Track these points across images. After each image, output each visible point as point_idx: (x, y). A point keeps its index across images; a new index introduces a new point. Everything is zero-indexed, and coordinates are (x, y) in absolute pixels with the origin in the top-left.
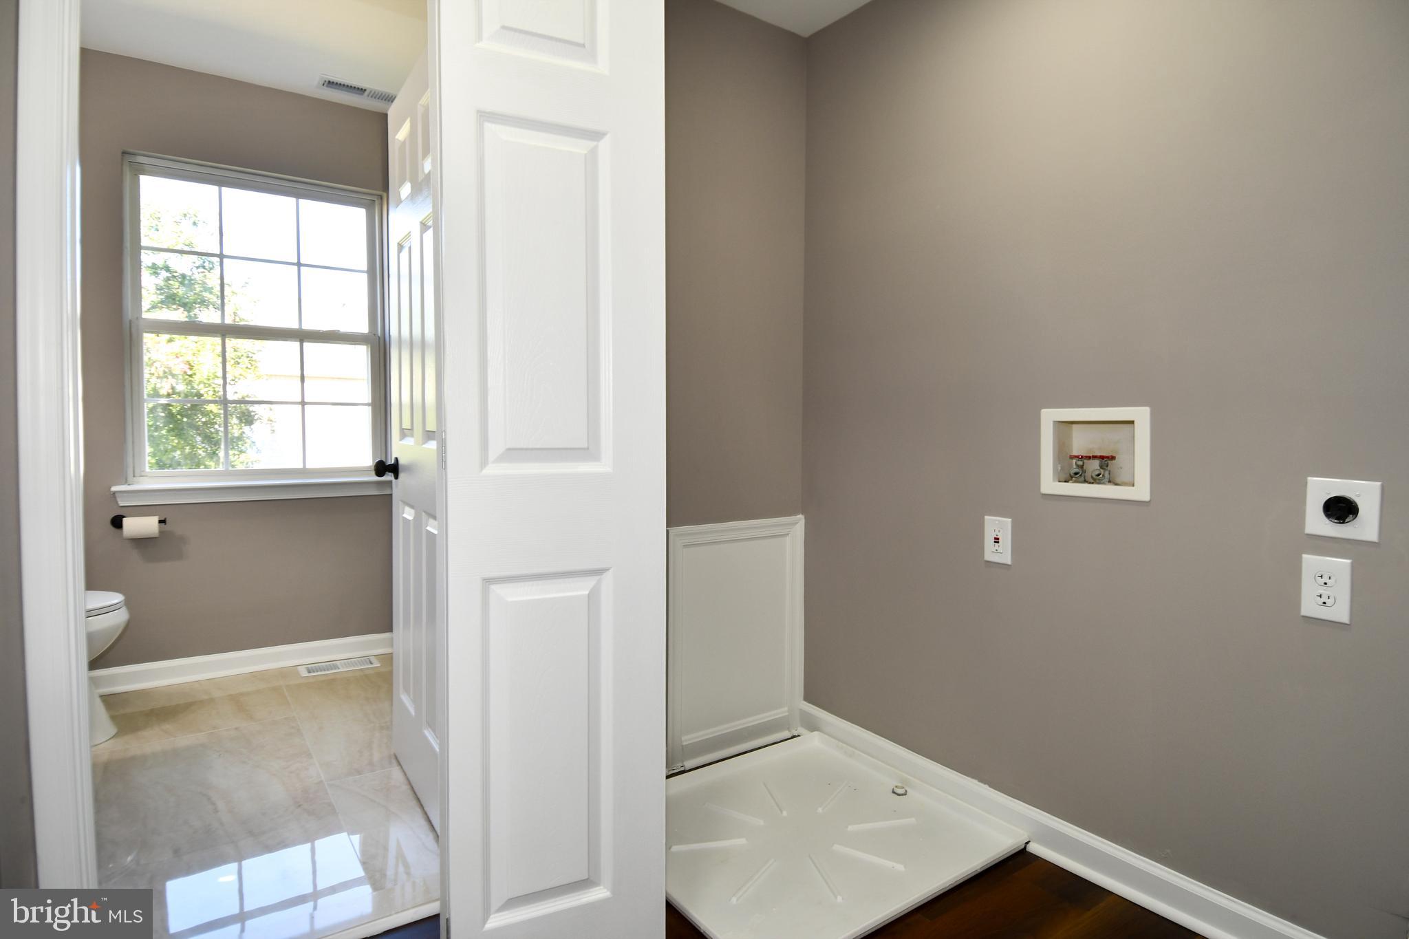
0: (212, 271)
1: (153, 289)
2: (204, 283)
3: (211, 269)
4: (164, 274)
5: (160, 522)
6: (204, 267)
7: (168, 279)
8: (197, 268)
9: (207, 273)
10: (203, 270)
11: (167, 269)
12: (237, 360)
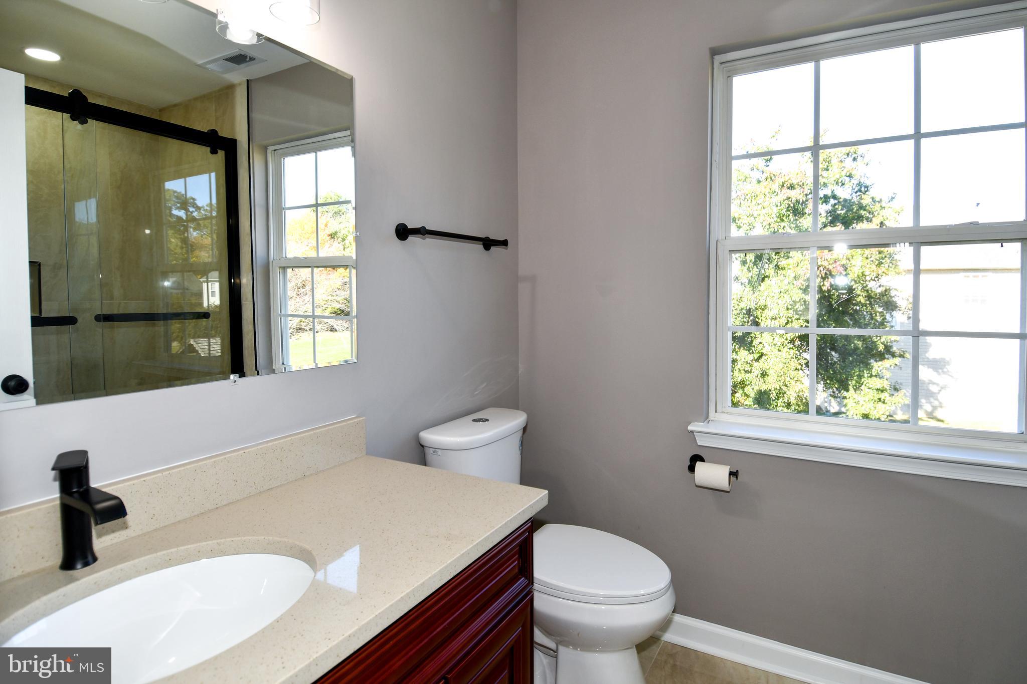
0: (867, 193)
1: (824, 214)
2: (861, 203)
3: (866, 192)
4: (832, 201)
5: (732, 474)
6: (860, 191)
7: (835, 204)
8: (856, 193)
9: (863, 195)
10: (860, 193)
11: (834, 197)
12: (881, 260)
